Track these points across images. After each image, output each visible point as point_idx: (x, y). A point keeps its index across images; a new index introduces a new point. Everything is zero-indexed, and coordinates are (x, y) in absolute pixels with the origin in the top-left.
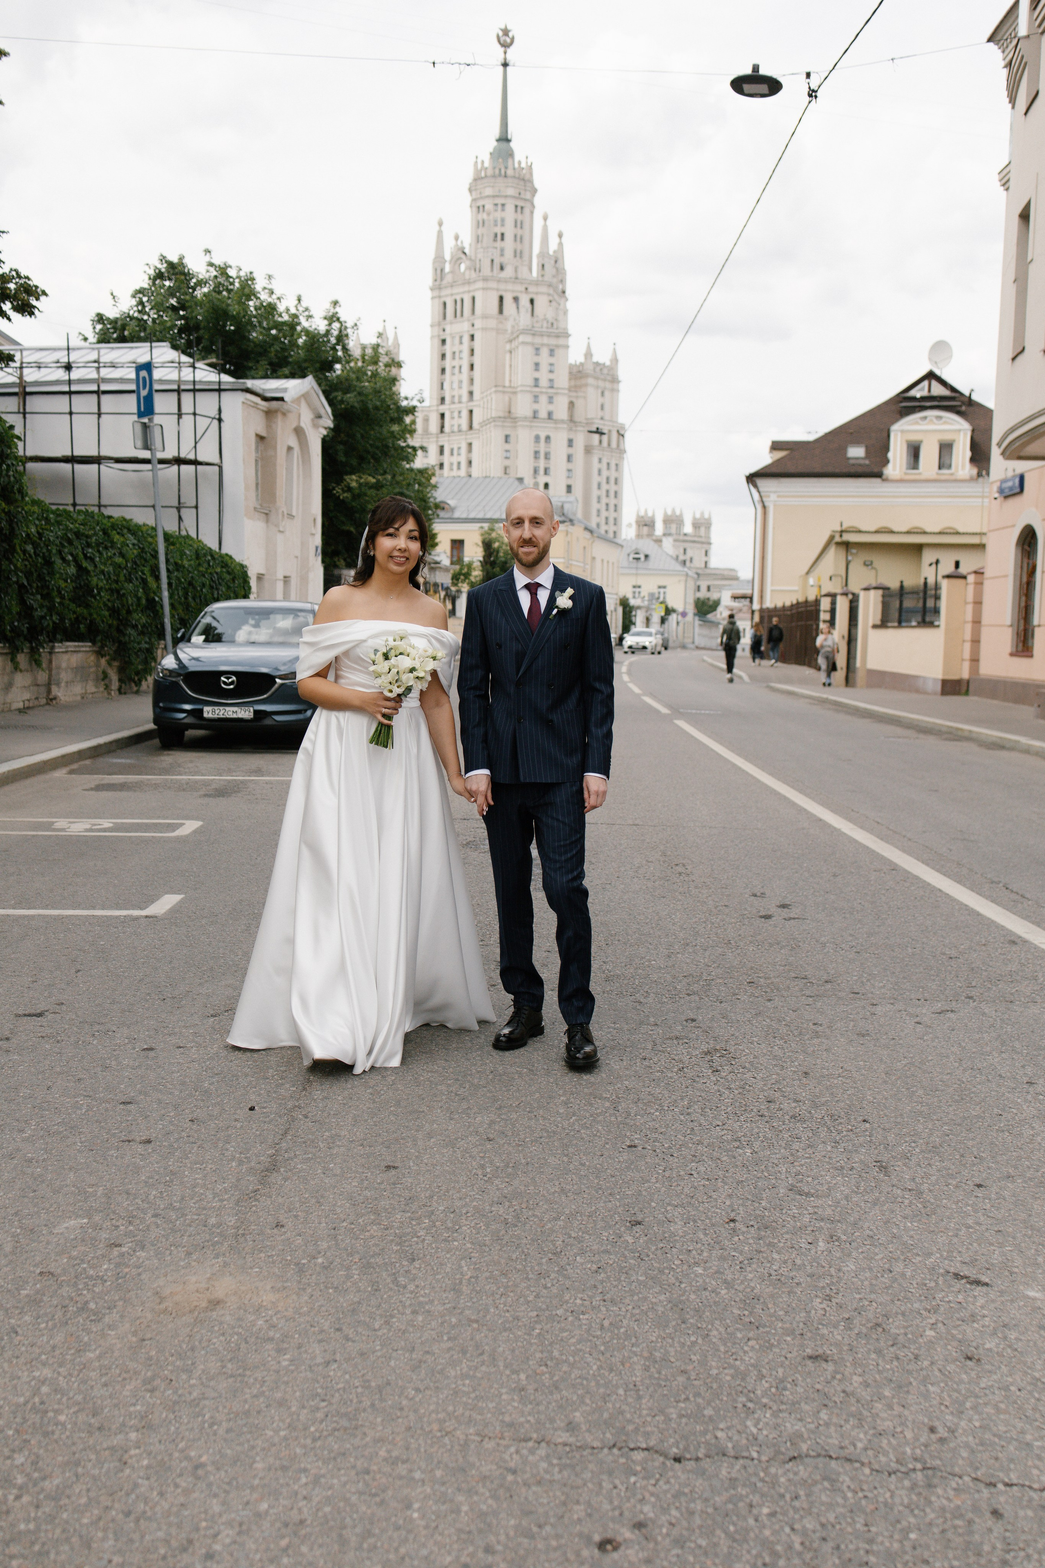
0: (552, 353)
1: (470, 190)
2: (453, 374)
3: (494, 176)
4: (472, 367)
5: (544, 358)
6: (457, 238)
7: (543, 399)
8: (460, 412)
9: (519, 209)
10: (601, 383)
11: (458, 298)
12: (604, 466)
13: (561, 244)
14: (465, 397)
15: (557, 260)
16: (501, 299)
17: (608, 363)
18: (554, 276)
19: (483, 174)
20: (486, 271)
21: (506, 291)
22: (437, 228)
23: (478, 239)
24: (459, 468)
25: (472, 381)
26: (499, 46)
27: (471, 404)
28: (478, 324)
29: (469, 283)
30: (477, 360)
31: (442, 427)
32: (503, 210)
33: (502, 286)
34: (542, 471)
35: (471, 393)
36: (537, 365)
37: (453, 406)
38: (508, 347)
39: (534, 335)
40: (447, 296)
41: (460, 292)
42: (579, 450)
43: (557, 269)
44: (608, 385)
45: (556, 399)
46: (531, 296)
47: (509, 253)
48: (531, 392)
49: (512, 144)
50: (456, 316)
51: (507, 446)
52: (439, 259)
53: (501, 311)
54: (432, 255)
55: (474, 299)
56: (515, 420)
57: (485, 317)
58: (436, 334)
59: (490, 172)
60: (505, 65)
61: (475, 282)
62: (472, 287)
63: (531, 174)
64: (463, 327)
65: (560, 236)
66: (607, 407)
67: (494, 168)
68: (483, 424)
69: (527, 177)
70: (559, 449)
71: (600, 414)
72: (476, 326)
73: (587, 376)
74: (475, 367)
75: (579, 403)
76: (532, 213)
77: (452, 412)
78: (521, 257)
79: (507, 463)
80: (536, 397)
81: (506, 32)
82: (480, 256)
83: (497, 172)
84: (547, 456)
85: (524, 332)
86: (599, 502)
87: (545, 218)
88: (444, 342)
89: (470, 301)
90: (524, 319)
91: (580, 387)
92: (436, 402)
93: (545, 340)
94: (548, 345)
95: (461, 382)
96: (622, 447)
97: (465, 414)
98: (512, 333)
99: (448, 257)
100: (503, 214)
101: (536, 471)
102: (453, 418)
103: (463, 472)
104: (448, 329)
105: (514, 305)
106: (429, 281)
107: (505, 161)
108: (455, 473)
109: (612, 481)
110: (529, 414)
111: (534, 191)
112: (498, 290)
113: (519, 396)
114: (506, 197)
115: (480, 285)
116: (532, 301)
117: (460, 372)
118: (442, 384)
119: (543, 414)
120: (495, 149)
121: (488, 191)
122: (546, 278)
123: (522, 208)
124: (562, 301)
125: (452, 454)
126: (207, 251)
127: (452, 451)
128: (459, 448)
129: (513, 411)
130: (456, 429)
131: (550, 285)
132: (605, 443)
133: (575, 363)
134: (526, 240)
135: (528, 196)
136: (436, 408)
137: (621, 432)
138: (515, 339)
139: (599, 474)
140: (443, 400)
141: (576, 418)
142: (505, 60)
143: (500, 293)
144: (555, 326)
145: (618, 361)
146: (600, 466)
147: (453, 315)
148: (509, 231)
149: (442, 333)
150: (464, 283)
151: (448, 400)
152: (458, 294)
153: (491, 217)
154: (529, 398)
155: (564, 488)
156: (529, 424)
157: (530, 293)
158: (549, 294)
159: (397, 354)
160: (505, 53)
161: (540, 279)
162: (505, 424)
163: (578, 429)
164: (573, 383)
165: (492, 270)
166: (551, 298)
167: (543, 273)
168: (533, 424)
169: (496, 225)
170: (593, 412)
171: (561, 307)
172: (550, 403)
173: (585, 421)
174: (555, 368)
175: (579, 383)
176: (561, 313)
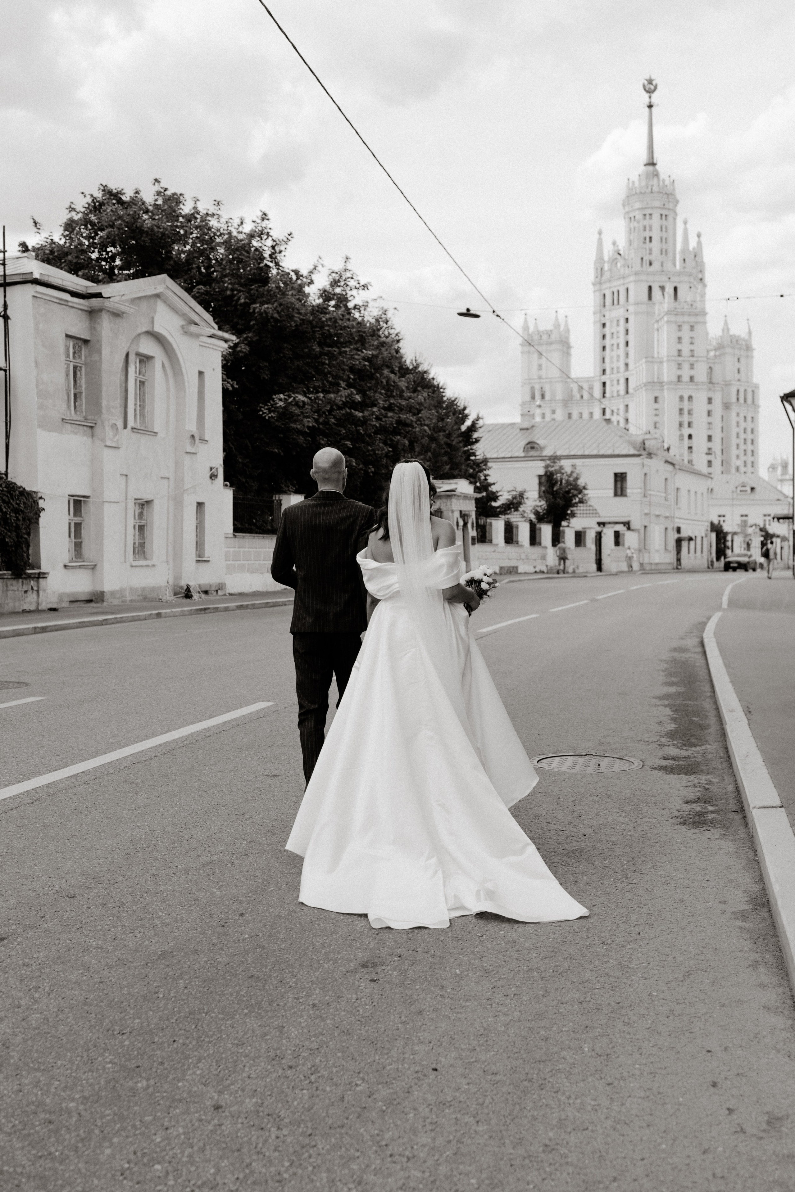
0: (692, 328)
1: (624, 206)
2: (612, 350)
3: (643, 193)
4: (627, 344)
5: (686, 333)
6: (614, 243)
7: (686, 366)
8: (618, 381)
9: (664, 217)
10: (737, 352)
11: (615, 290)
12: (741, 419)
14: (622, 367)
15: (697, 255)
16: (650, 288)
17: (743, 336)
18: (694, 268)
19: (634, 192)
20: (637, 267)
21: (654, 281)
22: (597, 236)
23: (630, 243)
25: (627, 355)
26: (645, 93)
27: (626, 373)
28: (632, 309)
29: (624, 278)
30: (631, 338)
31: (604, 393)
32: (651, 218)
33: (651, 278)
34: (686, 425)
35: (627, 365)
36: (680, 338)
37: (612, 376)
38: (656, 326)
39: (677, 315)
40: (606, 288)
41: (618, 285)
42: (717, 407)
43: (697, 262)
44: (743, 353)
45: (698, 366)
46: (675, 284)
47: (656, 251)
48: (675, 361)
49: (658, 167)
50: (613, 304)
51: (656, 406)
52: (600, 259)
53: (650, 298)
54: (593, 257)
55: (627, 289)
56: (662, 384)
57: (636, 304)
58: (599, 319)
59: (638, 191)
60: (650, 106)
61: (629, 276)
62: (626, 281)
63: (674, 189)
64: (619, 313)
65: (699, 236)
66: (742, 370)
67: (643, 187)
68: (636, 389)
69: (670, 192)
70: (700, 406)
71: (737, 376)
72: (630, 312)
73: (725, 347)
74: (630, 344)
75: (717, 368)
76: (675, 219)
77: (612, 381)
78: (666, 254)
79: (656, 419)
80: (679, 364)
81: (650, 82)
82: (633, 255)
83: (645, 189)
84: (690, 412)
85: (669, 313)
87: (685, 223)
88: (604, 325)
89: (625, 291)
90: (670, 303)
91: (718, 355)
92: (599, 372)
93: (686, 318)
94: (688, 322)
95: (618, 356)
96: (756, 403)
97: (622, 381)
98: (659, 315)
99: (606, 258)
100: (651, 222)
101: (681, 425)
102: (613, 385)
104: (608, 315)
105: (660, 293)
106: (592, 278)
107: (652, 180)
109: (749, 431)
110: (676, 379)
111: (677, 202)
112: (647, 281)
113: (666, 364)
114: (652, 208)
115: (632, 278)
116: (675, 289)
117: (618, 348)
118: (604, 359)
119: (686, 378)
120: (643, 171)
121: (638, 205)
122: (687, 270)
123: (666, 216)
124: (700, 286)
125: (612, 415)
127: (613, 411)
128: (618, 410)
129: (661, 377)
130: (615, 394)
131: (690, 275)
132: (742, 400)
133: (714, 337)
134: (670, 241)
135: (671, 206)
136: (598, 378)
137: (756, 391)
138: (661, 319)
139: (738, 426)
140: (604, 371)
141: (714, 380)
142: (650, 103)
143: (649, 284)
144: (694, 307)
145: (750, 333)
146: (737, 419)
147: (611, 303)
148: (656, 234)
149: (602, 318)
150: (620, 278)
151: (608, 371)
152: (615, 287)
153: (641, 225)
154: (674, 366)
155: (706, 438)
156: (673, 386)
157: (673, 282)
158: (690, 282)
159: (567, 338)
160: (650, 97)
161: (683, 270)
162: (654, 388)
163: (717, 389)
164: (713, 353)
165: (642, 266)
166: (692, 285)
167: (685, 265)
168: (678, 387)
169: (645, 231)
170: (731, 375)
171: (700, 291)
172: (692, 369)
173: (724, 382)
174: (695, 341)
175: (718, 352)
176: (700, 296)
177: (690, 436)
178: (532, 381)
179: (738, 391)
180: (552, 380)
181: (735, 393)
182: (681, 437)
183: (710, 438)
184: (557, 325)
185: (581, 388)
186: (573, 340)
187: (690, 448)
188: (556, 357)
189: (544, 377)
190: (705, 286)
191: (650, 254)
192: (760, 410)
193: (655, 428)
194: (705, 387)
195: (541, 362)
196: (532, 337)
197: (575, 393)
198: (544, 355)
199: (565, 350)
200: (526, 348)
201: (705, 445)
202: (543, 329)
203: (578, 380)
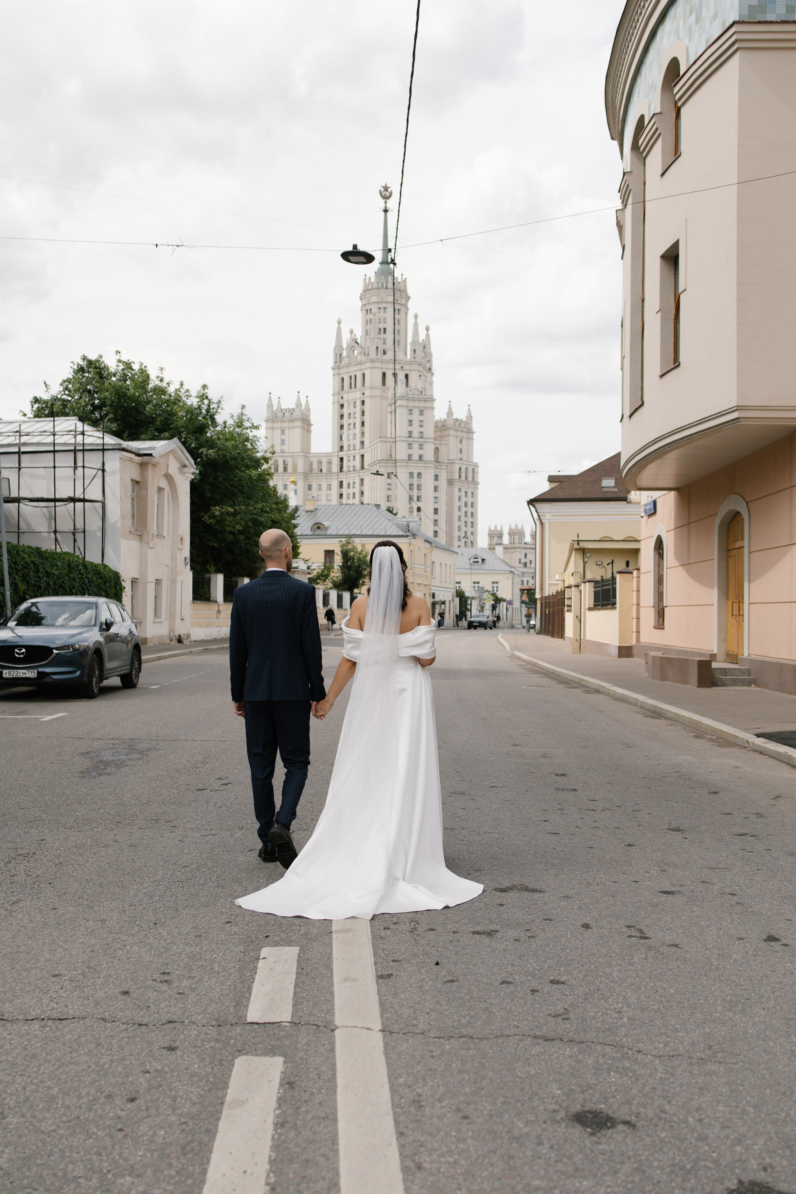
0: (421, 413)
1: (361, 298)
2: (349, 429)
3: (378, 288)
4: (363, 424)
5: (416, 416)
6: (352, 332)
7: (416, 446)
8: (354, 457)
9: (397, 311)
10: (459, 434)
11: (353, 375)
12: (463, 494)
13: (428, 335)
14: (358, 446)
15: (425, 347)
16: (384, 374)
17: (465, 419)
18: (423, 358)
19: (370, 288)
20: (373, 355)
21: (388, 369)
22: (337, 325)
23: (367, 333)
24: (354, 497)
25: (363, 434)
26: (381, 198)
27: (362, 451)
28: (367, 393)
29: (360, 364)
30: (367, 419)
31: (342, 467)
32: (385, 312)
33: (385, 366)
34: (415, 499)
35: (362, 443)
36: (410, 421)
37: (349, 452)
38: (389, 409)
39: (408, 400)
40: (344, 373)
41: (354, 370)
42: (442, 483)
43: (425, 353)
44: (465, 435)
45: (425, 446)
46: (406, 372)
47: (389, 341)
48: (407, 441)
50: (351, 388)
51: (389, 481)
52: (338, 346)
53: (384, 383)
54: (333, 345)
55: (364, 375)
56: (395, 461)
57: (372, 388)
58: (337, 401)
59: (375, 286)
60: (386, 211)
61: (364, 363)
62: (363, 367)
63: (405, 286)
64: (356, 395)
65: (427, 329)
66: (464, 451)
67: (378, 283)
68: (371, 465)
69: (402, 289)
70: (428, 482)
71: (460, 456)
72: (366, 395)
73: (449, 429)
74: (365, 424)
75: (443, 449)
76: (406, 313)
77: (349, 457)
78: (398, 344)
79: (389, 493)
80: (410, 445)
81: (386, 188)
82: (368, 344)
83: (380, 285)
84: (419, 487)
85: (401, 398)
86: (459, 520)
87: (416, 317)
88: (342, 406)
89: (362, 376)
90: (401, 388)
91: (444, 437)
92: (337, 448)
93: (416, 404)
94: (419, 407)
95: (355, 435)
96: (476, 480)
97: (358, 458)
98: (392, 399)
99: (345, 346)
100: (385, 315)
101: (411, 498)
102: (349, 461)
103: (357, 501)
104: (345, 397)
105: (393, 379)
106: (331, 363)
107: (386, 277)
108: (351, 501)
109: (469, 505)
110: (406, 458)
111: (408, 298)
112: (381, 368)
113: (398, 444)
114: (387, 302)
115: (368, 365)
116: (407, 376)
117: (354, 427)
118: (341, 437)
119: (416, 457)
120: (379, 269)
121: (374, 299)
122: (417, 359)
123: (399, 310)
124: (429, 375)
125: (349, 487)
126: (118, 352)
127: (349, 484)
128: (354, 483)
129: (393, 455)
130: (351, 469)
131: (420, 365)
132: (463, 477)
133: (440, 419)
134: (402, 333)
135: (403, 302)
136: (336, 454)
137: (475, 469)
138: (394, 403)
139: (460, 500)
140: (342, 448)
141: (440, 460)
142: (386, 207)
143: (383, 371)
144: (423, 393)
145: (471, 417)
146: (460, 494)
147: (348, 387)
148: (389, 326)
149: (341, 400)
150: (357, 364)
151: (345, 448)
152: (352, 372)
153: (376, 317)
154: (405, 445)
155: (432, 511)
156: (404, 464)
157: (405, 370)
158: (419, 371)
159: (308, 416)
160: (386, 203)
161: (413, 360)
162: (388, 465)
163: (442, 467)
164: (438, 434)
165: (377, 354)
166: (421, 374)
167: (415, 355)
168: (408, 464)
169: (380, 323)
170: (454, 455)
171: (428, 380)
172: (421, 449)
173: (447, 462)
174: (424, 424)
175: (442, 434)
176: (428, 384)
177: (419, 509)
178: (276, 455)
179: (460, 469)
180: (294, 454)
181: (458, 470)
182: (411, 508)
183: (436, 511)
184: (299, 404)
185: (320, 463)
186: (313, 419)
187: (420, 518)
188: (297, 434)
189: (286, 451)
190: (433, 374)
191: (384, 344)
192: (479, 486)
193: (388, 501)
194: (432, 465)
195: (283, 437)
196: (276, 414)
197: (315, 466)
198: (287, 431)
199: (306, 427)
200: (270, 425)
201: (432, 516)
202: (286, 407)
203: (317, 455)
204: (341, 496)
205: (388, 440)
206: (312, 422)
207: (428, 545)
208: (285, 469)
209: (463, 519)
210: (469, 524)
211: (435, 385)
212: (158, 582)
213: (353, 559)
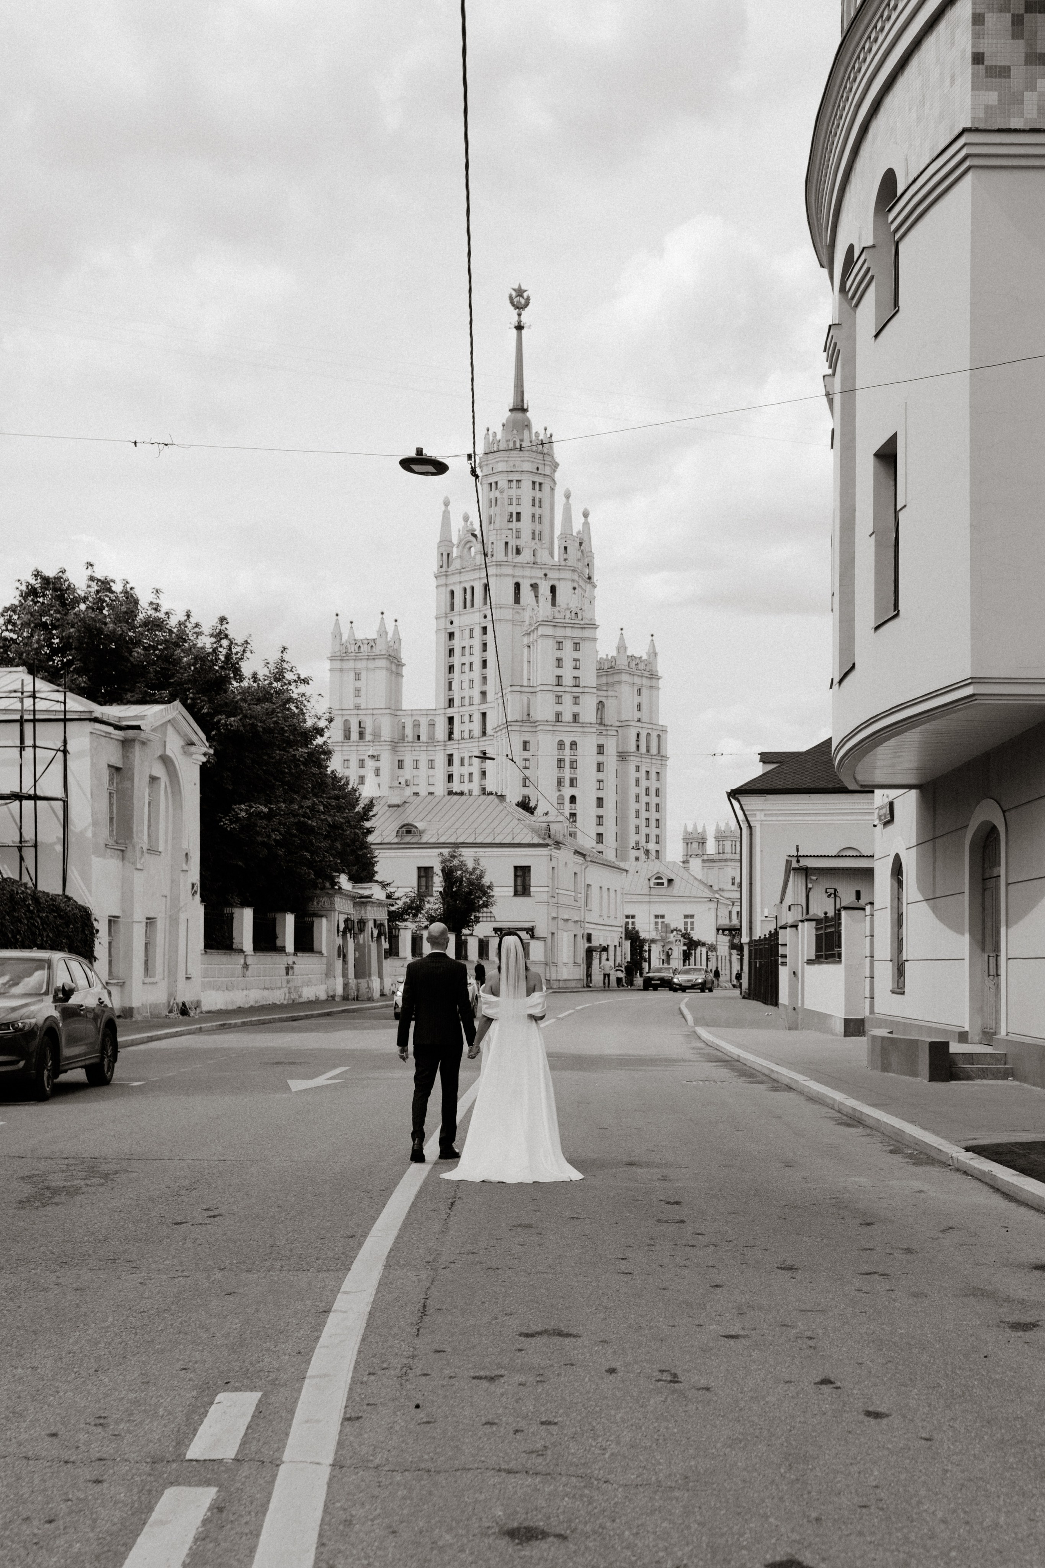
0: (576, 647)
2: (463, 672)
3: (507, 449)
4: (484, 663)
5: (568, 652)
6: (466, 520)
7: (567, 699)
8: (470, 716)
9: (536, 486)
10: (637, 680)
11: (466, 586)
12: (641, 775)
13: (586, 525)
14: (477, 698)
15: (582, 542)
16: (517, 586)
17: (645, 657)
18: (579, 560)
19: (494, 451)
20: (500, 555)
21: (523, 577)
22: (443, 508)
23: (490, 521)
24: (470, 781)
25: (484, 679)
26: (512, 308)
27: (484, 706)
28: (491, 615)
29: (480, 569)
30: (489, 656)
31: (451, 733)
32: (518, 486)
33: (519, 572)
34: (566, 782)
35: (484, 693)
36: (559, 660)
37: (462, 709)
38: (526, 640)
39: (554, 626)
40: (454, 583)
41: (469, 579)
42: (609, 758)
43: (582, 552)
44: (645, 682)
45: (583, 699)
46: (552, 583)
47: (526, 535)
48: (552, 691)
50: (465, 607)
51: (525, 755)
52: (445, 540)
53: (517, 600)
54: (436, 539)
55: (485, 586)
56: (534, 724)
57: (498, 607)
58: (442, 626)
59: (502, 445)
60: (519, 328)
61: (487, 568)
62: (484, 574)
63: (550, 447)
64: (473, 618)
65: (585, 515)
66: (644, 707)
67: (508, 441)
68: (498, 729)
69: (546, 450)
70: (587, 757)
71: (637, 715)
72: (488, 618)
73: (620, 672)
74: (488, 664)
75: (610, 704)
76: (551, 489)
77: (462, 716)
78: (540, 540)
79: (526, 773)
80: (559, 697)
81: (520, 293)
82: (492, 539)
83: (511, 444)
84: (573, 765)
85: (544, 623)
86: (637, 817)
87: (567, 495)
88: (451, 635)
89: (482, 588)
90: (544, 609)
91: (613, 684)
92: (443, 703)
93: (569, 632)
94: (571, 638)
95: (472, 681)
96: (662, 752)
97: (477, 718)
98: (530, 624)
99: (455, 540)
100: (519, 492)
101: (560, 782)
102: (462, 723)
103: (475, 787)
104: (456, 621)
105: (532, 594)
106: (434, 568)
107: (520, 432)
108: (465, 788)
109: (653, 792)
110: (552, 718)
111: (554, 466)
112: (513, 576)
113: (539, 695)
114: (520, 472)
115: (492, 570)
116: (553, 589)
117: (471, 670)
118: (450, 683)
119: (567, 717)
120: (508, 419)
121: (501, 466)
122: (569, 563)
123: (540, 484)
124: (588, 587)
125: (462, 764)
127: (462, 760)
128: (470, 757)
129: (532, 714)
130: (466, 735)
131: (573, 571)
132: (642, 749)
133: (605, 657)
134: (546, 520)
135: (547, 471)
136: (443, 711)
137: (663, 736)
138: (533, 631)
139: (637, 785)
140: (451, 702)
141: (607, 722)
142: (519, 322)
143: (516, 580)
144: (580, 617)
145: (656, 654)
146: (636, 775)
147: (462, 604)
148: (526, 511)
149: (449, 625)
150: (474, 570)
151: (457, 702)
152: (466, 581)
153: (504, 497)
154: (551, 698)
155: (594, 803)
156: (550, 728)
157: (549, 579)
158: (573, 581)
159: (398, 651)
160: (519, 315)
161: (563, 563)
162: (523, 729)
163: (610, 733)
164: (604, 680)
165: (506, 554)
166: (576, 585)
167: (565, 556)
168: (555, 728)
169: (511, 504)
170: (629, 713)
171: (587, 595)
172: (576, 704)
173: (618, 724)
174: (581, 664)
175: (611, 680)
176: (587, 601)
178: (345, 712)
179: (637, 736)
180: (375, 712)
181: (635, 737)
182: (561, 798)
183: (600, 802)
184: (383, 632)
185: (417, 725)
186: (404, 657)
187: (573, 815)
188: (379, 679)
189: (363, 706)
190: (595, 586)
191: (517, 537)
192: (667, 762)
193: (525, 786)
195: (358, 684)
196: (346, 647)
197: (409, 731)
198: (363, 675)
199: (394, 668)
200: (338, 664)
201: (594, 811)
202: (362, 637)
203: (412, 713)
204: (450, 777)
205: (523, 689)
206: (403, 661)
207: (580, 859)
208: (361, 735)
209: (644, 815)
210: (653, 823)
211: (597, 602)
212: (150, 922)
213: (461, 881)
